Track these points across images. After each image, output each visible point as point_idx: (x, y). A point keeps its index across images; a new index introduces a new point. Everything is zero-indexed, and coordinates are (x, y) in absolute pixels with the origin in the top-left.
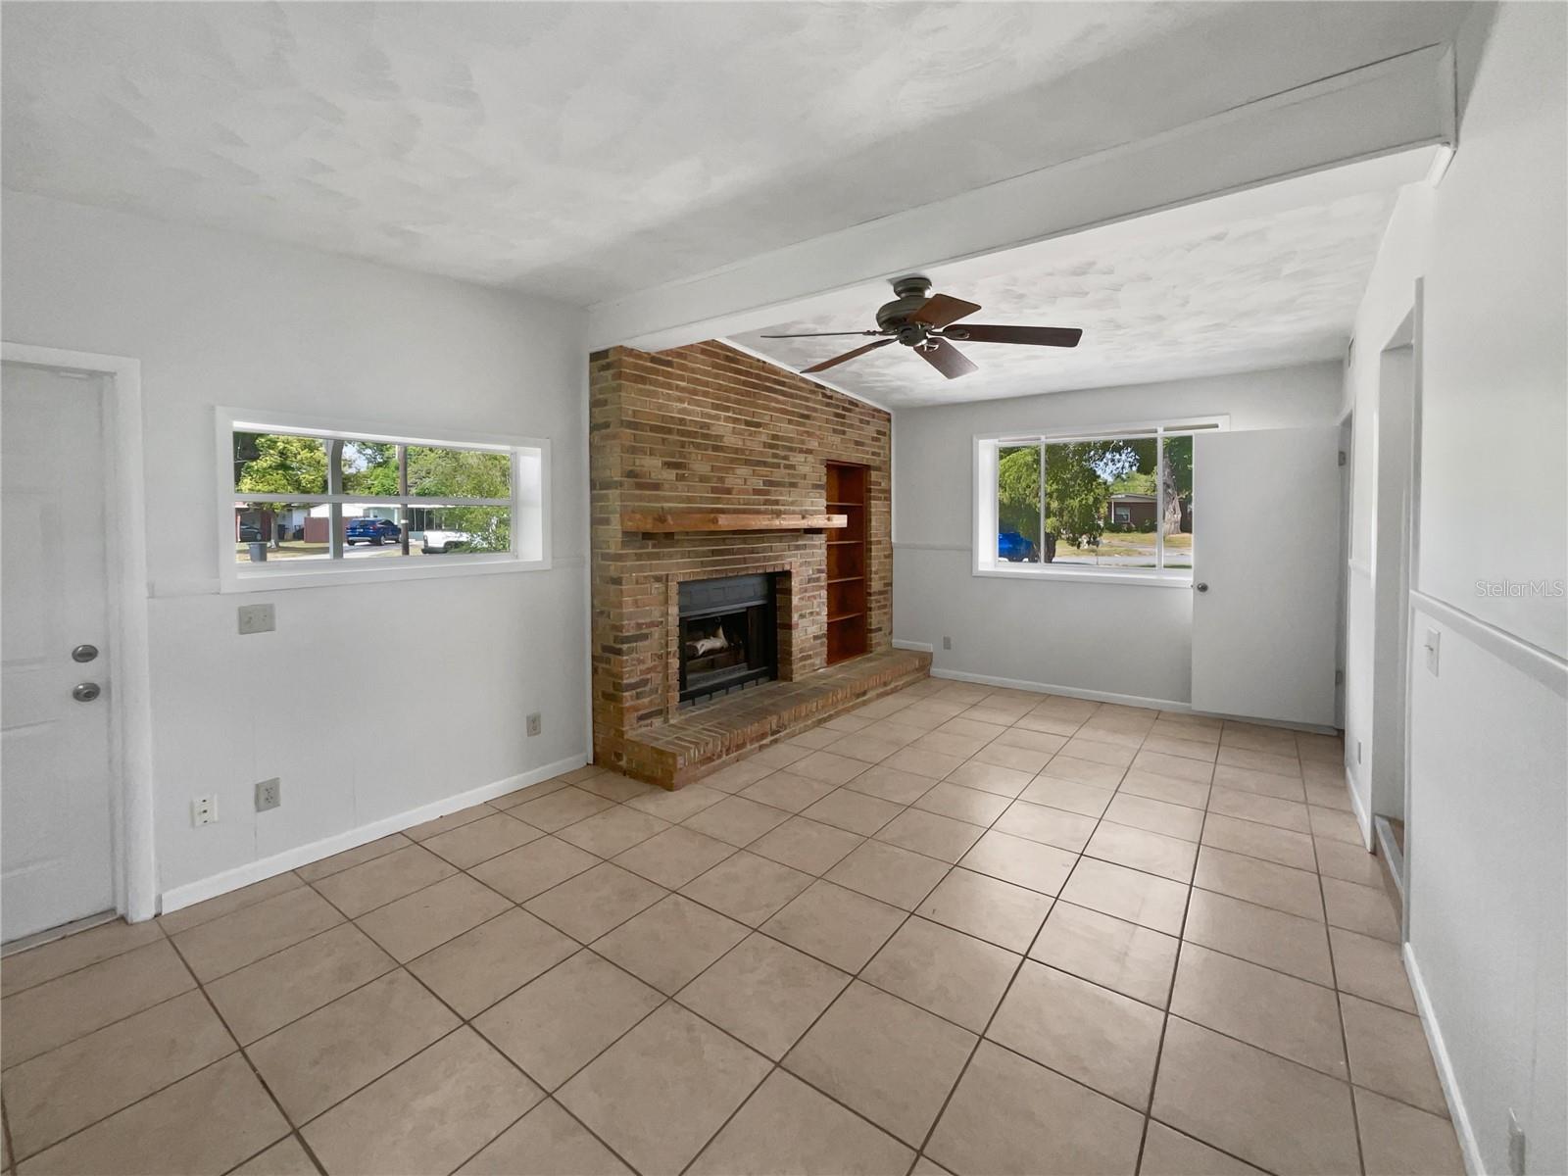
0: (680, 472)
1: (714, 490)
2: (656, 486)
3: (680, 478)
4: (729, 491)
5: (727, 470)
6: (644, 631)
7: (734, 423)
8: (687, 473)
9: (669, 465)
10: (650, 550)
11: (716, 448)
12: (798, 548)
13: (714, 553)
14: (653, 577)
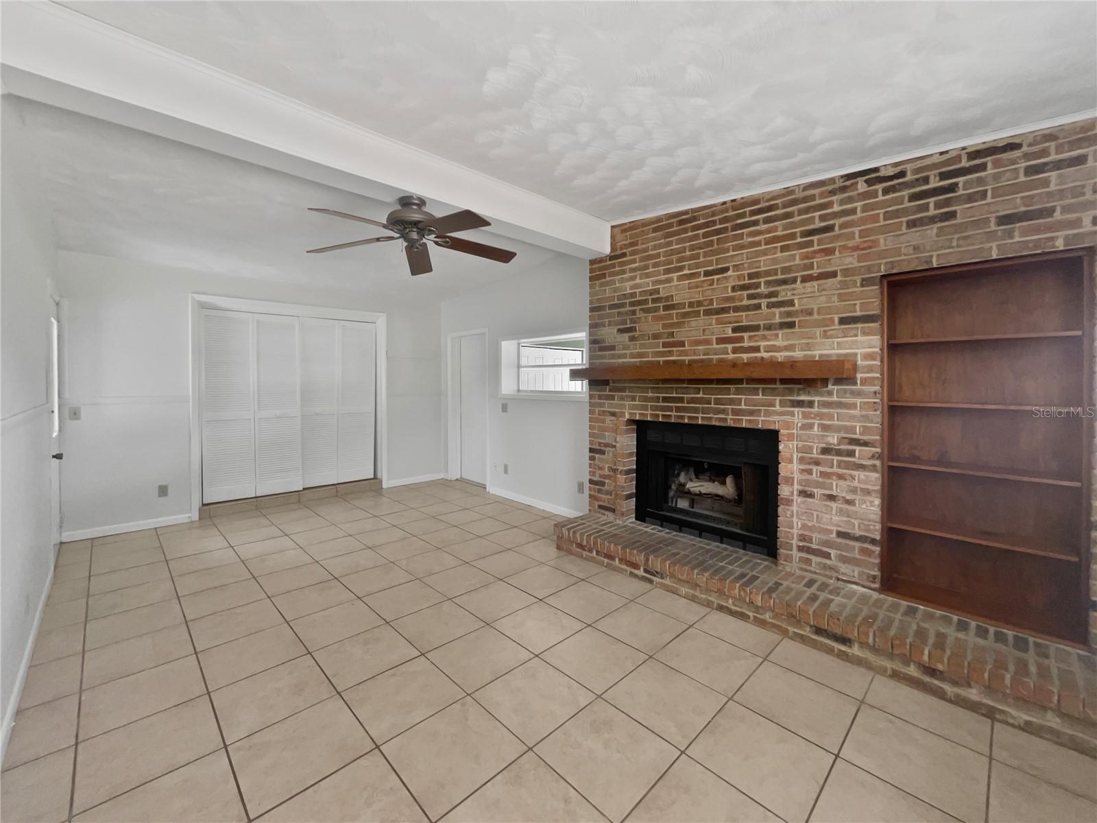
0: (631, 334)
1: (665, 345)
2: (613, 348)
3: (632, 339)
4: (682, 344)
5: (679, 325)
6: (603, 448)
7: (688, 279)
8: (636, 334)
9: (621, 331)
10: (607, 393)
11: (666, 308)
12: (800, 404)
13: (665, 399)
14: (609, 412)
